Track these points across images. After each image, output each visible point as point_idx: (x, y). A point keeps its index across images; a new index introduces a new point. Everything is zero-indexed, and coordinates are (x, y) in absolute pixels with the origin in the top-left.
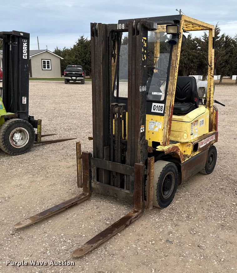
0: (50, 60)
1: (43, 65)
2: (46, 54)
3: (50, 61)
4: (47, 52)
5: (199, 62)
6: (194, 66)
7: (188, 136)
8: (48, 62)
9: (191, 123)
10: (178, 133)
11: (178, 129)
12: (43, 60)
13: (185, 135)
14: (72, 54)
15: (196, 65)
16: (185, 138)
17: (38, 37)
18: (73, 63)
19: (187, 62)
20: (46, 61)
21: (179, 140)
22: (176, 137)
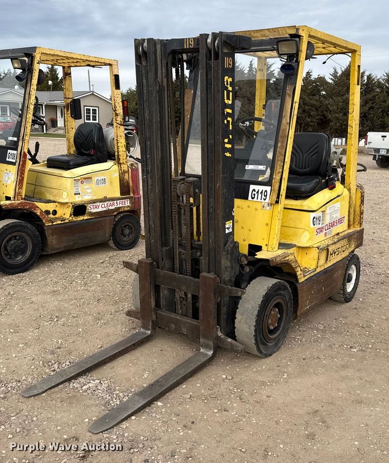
0: (98, 107)
1: (85, 114)
2: (92, 98)
3: (97, 109)
4: (93, 94)
5: (321, 115)
6: (312, 122)
7: (68, 196)
8: (94, 111)
9: (74, 180)
10: (57, 191)
11: (58, 186)
12: (85, 108)
13: (65, 193)
14: (132, 99)
15: (315, 120)
16: (64, 197)
17: (89, 71)
18: (132, 113)
19: (301, 115)
20: (91, 108)
21: (57, 199)
22: (55, 196)
